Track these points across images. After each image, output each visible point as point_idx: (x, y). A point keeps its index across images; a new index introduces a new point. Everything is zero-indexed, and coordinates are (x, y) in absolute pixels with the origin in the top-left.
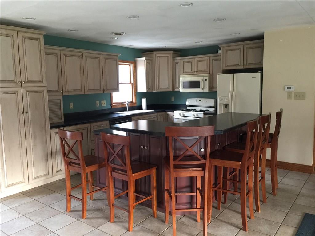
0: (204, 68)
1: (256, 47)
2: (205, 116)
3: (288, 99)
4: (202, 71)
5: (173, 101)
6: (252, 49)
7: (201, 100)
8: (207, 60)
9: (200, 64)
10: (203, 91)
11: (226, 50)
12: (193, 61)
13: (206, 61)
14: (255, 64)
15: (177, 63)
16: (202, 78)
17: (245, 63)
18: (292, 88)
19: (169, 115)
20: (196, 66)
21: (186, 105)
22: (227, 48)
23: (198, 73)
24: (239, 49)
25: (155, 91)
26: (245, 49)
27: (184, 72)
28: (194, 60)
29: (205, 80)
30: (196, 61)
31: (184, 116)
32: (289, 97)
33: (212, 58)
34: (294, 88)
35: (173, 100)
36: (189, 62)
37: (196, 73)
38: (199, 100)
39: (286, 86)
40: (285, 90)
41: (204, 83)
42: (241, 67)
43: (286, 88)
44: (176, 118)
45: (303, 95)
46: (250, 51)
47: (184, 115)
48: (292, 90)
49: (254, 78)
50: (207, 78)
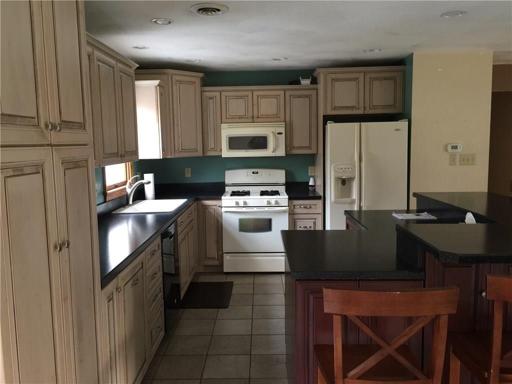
0: (272, 110)
1: (385, 79)
2: (292, 203)
3: (450, 165)
4: (267, 116)
5: (190, 176)
6: (378, 81)
7: (257, 173)
8: (279, 95)
9: (264, 102)
10: (274, 156)
11: (332, 79)
12: (247, 96)
13: (276, 97)
14: (384, 107)
15: (211, 98)
16: (273, 129)
17: (367, 104)
18: (458, 147)
19: (206, 207)
20: (255, 107)
21: (225, 182)
22: (334, 76)
23: (259, 120)
24: (356, 79)
25: (173, 157)
26: (367, 80)
27: (228, 117)
28: (250, 93)
29: (279, 134)
30: (255, 97)
31: (246, 205)
32: (453, 161)
33: (288, 93)
34: (461, 148)
35: (188, 174)
36: (240, 97)
37: (254, 119)
38: (253, 173)
39: (450, 144)
40: (447, 151)
41: (277, 140)
42: (361, 112)
43: (449, 147)
44: (226, 212)
45: (472, 159)
46: (376, 84)
47: (245, 203)
48: (459, 150)
49: (398, 130)
50: (283, 130)
